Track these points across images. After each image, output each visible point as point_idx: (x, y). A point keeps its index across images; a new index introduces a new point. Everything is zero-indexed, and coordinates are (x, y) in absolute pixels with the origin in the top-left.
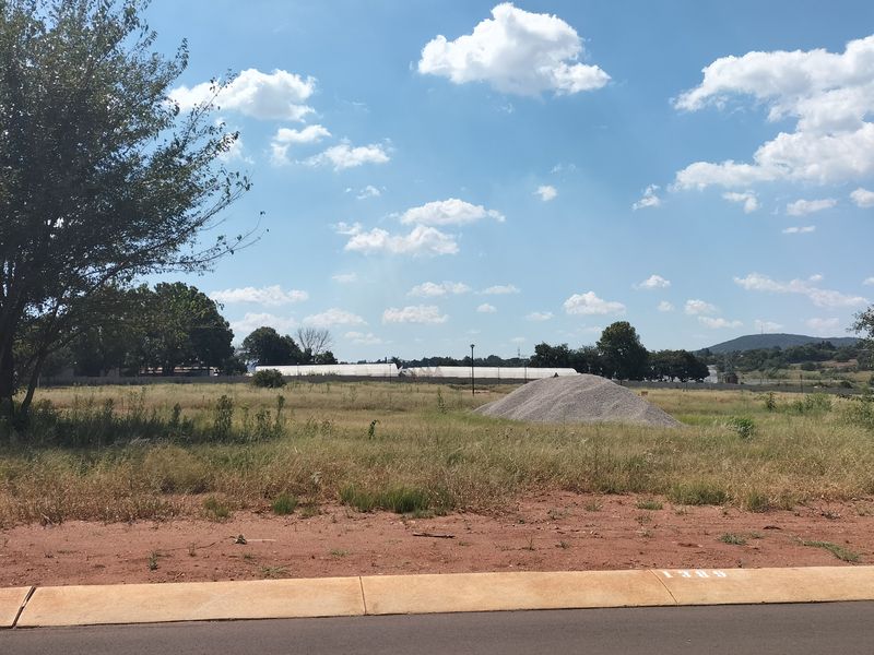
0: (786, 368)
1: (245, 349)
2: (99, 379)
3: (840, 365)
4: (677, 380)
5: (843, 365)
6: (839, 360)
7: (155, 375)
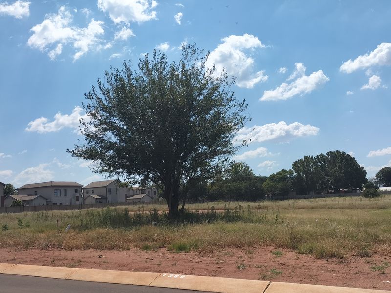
1: (377, 179)
2: (306, 196)
7: (331, 193)
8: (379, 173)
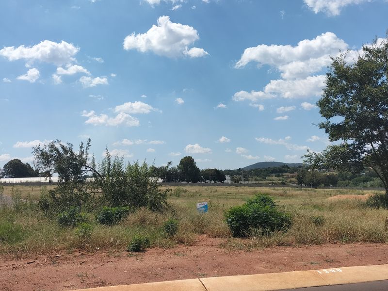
0: (269, 176)
3: (290, 175)
4: (213, 182)
5: (291, 174)
6: (290, 173)
8: (7, 164)
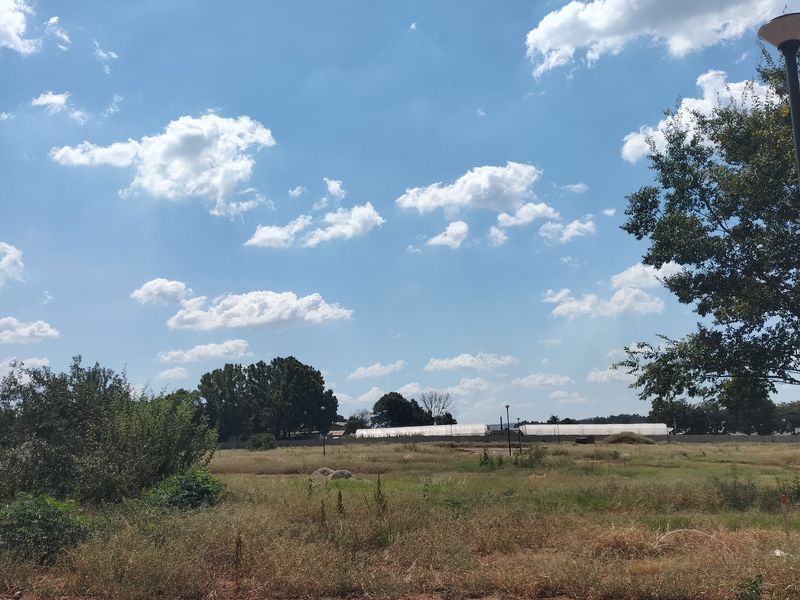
1: (375, 413)
8: (379, 402)
